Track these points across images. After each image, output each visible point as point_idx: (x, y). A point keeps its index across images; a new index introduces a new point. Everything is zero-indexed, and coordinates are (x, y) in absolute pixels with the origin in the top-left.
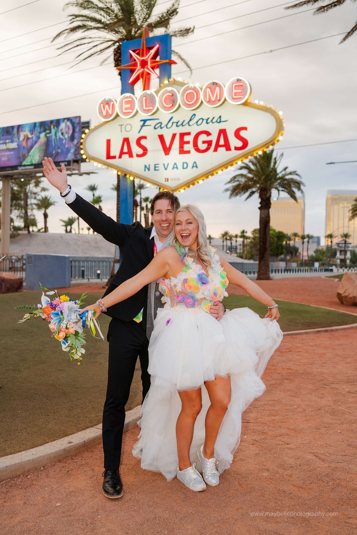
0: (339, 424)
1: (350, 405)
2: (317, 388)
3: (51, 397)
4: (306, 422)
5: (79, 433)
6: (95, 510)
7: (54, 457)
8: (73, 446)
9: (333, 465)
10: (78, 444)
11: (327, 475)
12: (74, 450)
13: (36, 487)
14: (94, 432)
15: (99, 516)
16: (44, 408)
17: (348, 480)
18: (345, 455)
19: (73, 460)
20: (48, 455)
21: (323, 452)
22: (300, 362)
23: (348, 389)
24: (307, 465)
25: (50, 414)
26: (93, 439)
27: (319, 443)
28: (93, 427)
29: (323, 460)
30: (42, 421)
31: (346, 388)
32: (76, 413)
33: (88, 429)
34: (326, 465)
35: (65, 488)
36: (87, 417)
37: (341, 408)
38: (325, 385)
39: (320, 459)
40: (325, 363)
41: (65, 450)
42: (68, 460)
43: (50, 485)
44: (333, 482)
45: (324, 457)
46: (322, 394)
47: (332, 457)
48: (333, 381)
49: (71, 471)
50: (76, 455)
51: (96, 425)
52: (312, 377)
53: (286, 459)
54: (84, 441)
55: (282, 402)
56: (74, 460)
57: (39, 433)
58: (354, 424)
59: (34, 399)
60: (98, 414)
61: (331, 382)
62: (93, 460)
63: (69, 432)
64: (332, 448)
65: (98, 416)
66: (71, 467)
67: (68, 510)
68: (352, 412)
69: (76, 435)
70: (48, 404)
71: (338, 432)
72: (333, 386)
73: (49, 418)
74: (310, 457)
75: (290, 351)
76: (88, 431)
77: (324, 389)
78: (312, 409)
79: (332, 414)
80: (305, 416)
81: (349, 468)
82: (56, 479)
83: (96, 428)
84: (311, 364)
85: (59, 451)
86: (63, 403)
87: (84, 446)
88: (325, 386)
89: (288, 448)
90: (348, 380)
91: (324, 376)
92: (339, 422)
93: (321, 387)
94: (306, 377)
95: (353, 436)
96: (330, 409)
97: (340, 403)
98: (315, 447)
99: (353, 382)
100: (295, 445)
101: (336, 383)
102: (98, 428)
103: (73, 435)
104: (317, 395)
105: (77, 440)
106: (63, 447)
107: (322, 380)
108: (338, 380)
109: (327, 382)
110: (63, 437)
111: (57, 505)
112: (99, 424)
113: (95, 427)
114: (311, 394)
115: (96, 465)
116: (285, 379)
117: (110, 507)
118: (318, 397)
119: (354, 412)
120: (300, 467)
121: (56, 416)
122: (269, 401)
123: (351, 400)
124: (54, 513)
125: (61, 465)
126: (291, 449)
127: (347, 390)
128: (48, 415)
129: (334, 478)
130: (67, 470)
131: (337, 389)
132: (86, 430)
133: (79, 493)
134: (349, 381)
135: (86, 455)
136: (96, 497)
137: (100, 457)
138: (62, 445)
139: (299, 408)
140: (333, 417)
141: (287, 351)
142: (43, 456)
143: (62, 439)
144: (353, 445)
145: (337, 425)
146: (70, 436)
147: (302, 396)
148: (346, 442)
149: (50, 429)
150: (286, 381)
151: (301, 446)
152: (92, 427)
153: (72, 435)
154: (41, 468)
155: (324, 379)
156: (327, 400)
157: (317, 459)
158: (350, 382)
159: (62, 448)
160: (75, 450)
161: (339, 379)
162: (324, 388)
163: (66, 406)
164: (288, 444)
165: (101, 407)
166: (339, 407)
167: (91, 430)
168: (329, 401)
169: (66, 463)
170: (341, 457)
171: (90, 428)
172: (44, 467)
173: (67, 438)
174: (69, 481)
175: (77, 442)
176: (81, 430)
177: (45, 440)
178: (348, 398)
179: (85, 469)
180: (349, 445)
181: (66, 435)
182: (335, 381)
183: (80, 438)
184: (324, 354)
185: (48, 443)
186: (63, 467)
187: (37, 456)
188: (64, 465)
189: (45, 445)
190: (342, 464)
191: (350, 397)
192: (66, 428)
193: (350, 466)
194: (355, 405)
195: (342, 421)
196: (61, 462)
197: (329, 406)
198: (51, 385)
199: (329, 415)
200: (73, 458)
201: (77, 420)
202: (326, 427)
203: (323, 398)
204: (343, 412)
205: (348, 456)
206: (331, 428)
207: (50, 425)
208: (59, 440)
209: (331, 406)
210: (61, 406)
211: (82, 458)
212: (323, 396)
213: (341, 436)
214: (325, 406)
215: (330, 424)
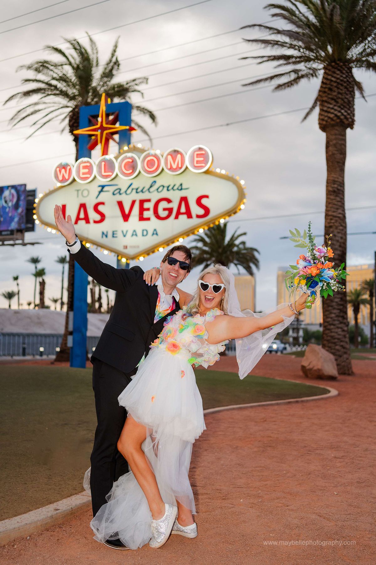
0: (333, 487)
1: (339, 469)
2: (302, 454)
3: (24, 466)
4: (299, 486)
5: (64, 500)
7: (41, 525)
8: (60, 513)
9: (340, 523)
10: (65, 511)
13: (26, 556)
14: (80, 499)
16: (19, 476)
17: (358, 537)
18: (349, 514)
20: (34, 522)
21: (325, 512)
22: (278, 431)
23: (333, 454)
24: (313, 524)
25: (27, 482)
26: (81, 506)
27: (319, 504)
28: (78, 494)
29: (328, 519)
30: (19, 489)
31: (331, 454)
32: (55, 480)
33: (73, 496)
34: (332, 524)
35: (59, 557)
36: (69, 485)
37: (332, 472)
38: (309, 451)
39: (324, 518)
40: (303, 431)
41: (52, 517)
42: (56, 528)
43: (41, 554)
45: (328, 516)
46: (308, 460)
47: (337, 516)
48: (317, 448)
49: (61, 539)
50: (63, 524)
51: (81, 492)
52: (295, 443)
53: (289, 519)
54: (72, 508)
55: (270, 468)
56: (62, 528)
57: (20, 501)
58: (348, 487)
59: (6, 468)
61: (315, 448)
62: (83, 527)
63: (53, 500)
64: (333, 508)
66: (61, 536)
68: (343, 476)
69: (61, 502)
70: (22, 473)
71: (334, 494)
72: (317, 452)
73: (28, 487)
74: (314, 516)
75: (265, 421)
76: (73, 498)
77: (308, 455)
78: (302, 474)
79: (323, 478)
80: (297, 481)
81: (357, 526)
82: (46, 548)
84: (290, 433)
85: (46, 518)
86: (39, 471)
87: (72, 514)
88: (309, 452)
89: (289, 510)
90: (332, 446)
91: (306, 442)
92: (333, 485)
93: (306, 453)
94: (289, 444)
95: (351, 497)
96: (320, 473)
97: (329, 468)
98: (316, 508)
100: (295, 506)
101: (320, 449)
102: (83, 495)
103: (58, 502)
104: (303, 461)
105: (64, 507)
106: (49, 514)
107: (305, 447)
108: (322, 447)
109: (311, 448)
110: (47, 505)
113: (80, 494)
114: (298, 460)
115: (87, 533)
116: (267, 446)
118: (305, 462)
119: (345, 476)
120: (307, 527)
121: (34, 484)
122: (256, 467)
123: (339, 465)
125: (49, 533)
126: (292, 510)
127: (332, 455)
128: (26, 484)
129: (344, 535)
130: (57, 539)
131: (322, 454)
132: (71, 497)
133: (75, 560)
135: (75, 523)
138: (48, 512)
139: (288, 473)
140: (326, 481)
141: (262, 420)
142: (29, 524)
143: (47, 506)
144: (353, 505)
145: (332, 488)
146: (55, 504)
147: (289, 462)
148: (345, 502)
149: (31, 497)
150: (269, 449)
151: (301, 508)
152: (76, 494)
153: (56, 502)
154: (27, 538)
155: (307, 445)
156: (315, 466)
157: (322, 519)
158: (334, 448)
159: (49, 516)
160: (63, 518)
161: (322, 445)
162: (309, 454)
163: (43, 474)
164: (288, 506)
165: (81, 474)
166: (329, 472)
167: (76, 497)
168: (317, 466)
169: (54, 531)
170: (345, 516)
171: (75, 495)
172: (30, 536)
174: (62, 549)
175: (64, 509)
176: (65, 498)
177: (28, 508)
179: (76, 537)
180: (350, 505)
181: (51, 503)
182: (319, 448)
183: (66, 505)
184: (301, 423)
185: (32, 510)
186: (52, 536)
187: (23, 523)
188: (52, 533)
189: (29, 512)
190: (348, 522)
191: (337, 462)
192: (48, 495)
193: (357, 524)
194: (344, 469)
195: (336, 484)
196: (48, 531)
197: (318, 471)
198: (21, 454)
199: (320, 479)
200: (61, 526)
201: (59, 487)
202: (321, 490)
203: (310, 463)
204: (334, 476)
205: (352, 514)
206: (326, 491)
207: (30, 493)
208: (44, 507)
209: (320, 471)
210: (38, 474)
211: (71, 526)
212: (310, 462)
213: (339, 498)
214: (314, 470)
215: (324, 487)
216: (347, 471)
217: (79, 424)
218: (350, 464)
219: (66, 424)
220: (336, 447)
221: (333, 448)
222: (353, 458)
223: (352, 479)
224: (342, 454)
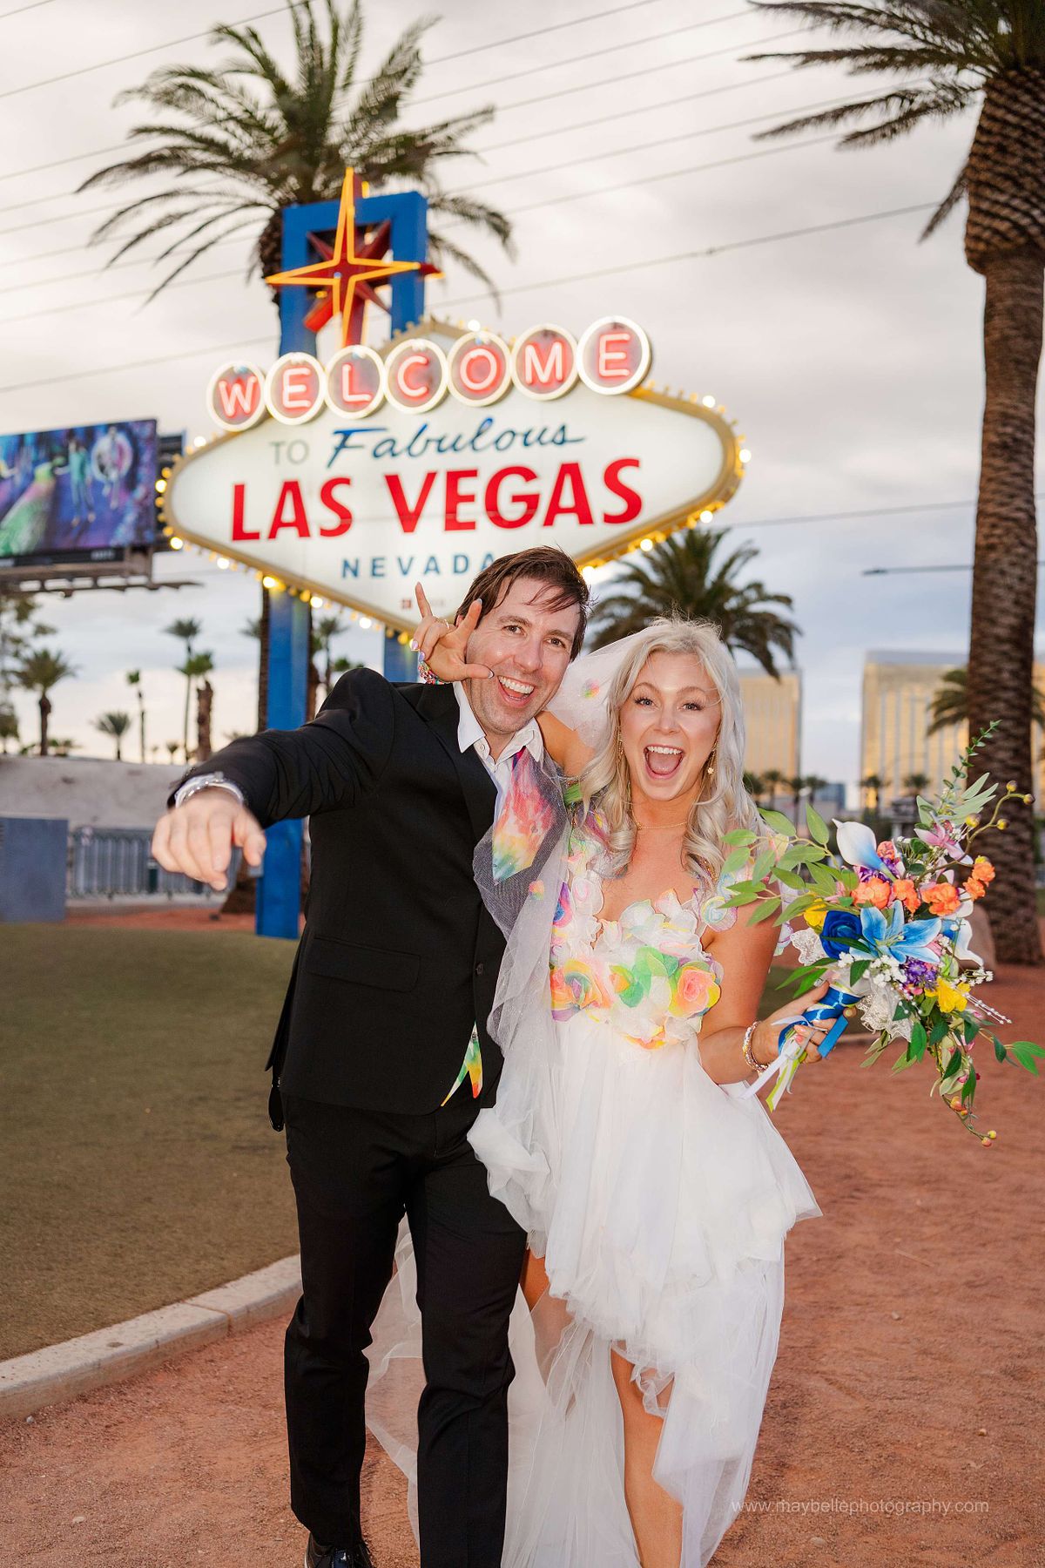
0: (895, 1296)
1: (927, 1245)
2: (834, 1198)
3: (57, 1218)
4: (802, 1290)
5: (141, 1317)
6: (188, 1533)
7: (68, 1386)
8: (123, 1354)
9: (879, 1405)
10: (137, 1349)
11: (861, 1433)
12: (128, 1366)
13: (12, 1471)
14: (185, 1315)
15: (199, 1551)
16: (36, 1248)
17: (919, 1445)
18: (912, 1379)
19: (123, 1397)
20: (49, 1379)
21: (848, 1370)
22: (787, 1128)
23: (922, 1201)
25: (53, 1265)
26: (183, 1336)
27: (839, 1346)
28: (184, 1303)
29: (850, 1392)
30: (30, 1284)
31: (918, 1198)
32: (131, 1262)
33: (168, 1307)
34: (857, 1405)
35: (99, 1475)
36: (164, 1274)
37: (903, 1253)
38: (858, 1190)
39: (840, 1388)
40: (856, 1130)
41: (98, 1366)
42: (107, 1395)
43: (53, 1466)
44: (878, 1450)
45: (853, 1384)
46: (847, 1214)
47: (876, 1384)
48: (881, 1180)
49: (115, 1425)
50: (131, 1382)
51: (194, 1295)
52: (822, 1166)
54: (157, 1342)
56: (125, 1394)
57: (22, 1319)
58: (936, 1297)
59: (7, 1223)
60: (197, 1267)
61: (874, 1183)
62: (183, 1394)
63: (112, 1317)
64: (876, 1359)
65: (197, 1271)
66: (117, 1415)
67: (107, 1535)
68: (932, 1265)
69: (131, 1323)
70: (48, 1238)
71: (891, 1317)
72: (880, 1192)
73: (53, 1277)
74: (812, 1383)
76: (168, 1311)
77: (852, 1200)
78: (821, 1256)
79: (875, 1270)
80: (800, 1275)
81: (924, 1414)
82: (72, 1449)
83: (193, 1305)
85: (81, 1368)
86: (94, 1234)
87: (156, 1356)
88: (856, 1194)
90: (923, 1175)
91: (854, 1164)
92: (895, 1291)
95: (936, 1327)
96: (869, 1256)
97: (898, 1240)
98: (826, 1357)
99: (935, 1182)
101: (887, 1186)
102: (198, 1306)
103: (123, 1324)
105: (136, 1337)
106: (92, 1358)
107: (848, 1177)
108: (894, 1178)
109: (862, 1181)
110: (94, 1330)
111: (74, 1520)
112: (202, 1292)
113: (188, 1301)
115: (190, 1410)
117: (233, 1526)
118: (837, 1222)
119: (939, 1264)
120: (785, 1411)
121: (72, 1271)
123: (928, 1231)
124: (64, 1544)
125: (86, 1408)
127: (919, 1203)
128: (50, 1269)
129: (882, 1440)
130: (105, 1423)
131: (890, 1200)
132: (162, 1310)
133: (140, 1486)
134: (925, 1179)
135: (163, 1380)
136: (191, 1498)
137: (202, 1387)
138: (90, 1351)
140: (880, 1278)
142: (35, 1383)
143: (91, 1335)
144: (934, 1350)
145: (891, 1298)
146: (116, 1328)
148: (915, 1343)
149: (56, 1306)
151: (786, 1355)
152: (178, 1301)
153: (119, 1322)
154: (25, 1420)
155: (853, 1173)
156: (861, 1232)
157: (832, 1390)
158: (928, 1182)
159: (90, 1361)
160: (130, 1367)
161: (897, 1175)
162: (853, 1197)
163: (104, 1242)
166: (896, 1251)
167: (177, 1310)
168: (868, 1233)
170: (900, 1384)
171: (175, 1305)
172: (34, 1415)
173: (104, 1331)
174: (111, 1453)
175: (136, 1343)
176: (147, 1311)
177: (40, 1338)
178: (922, 1226)
179: (157, 1420)
180: (925, 1352)
181: (104, 1325)
182: (888, 1180)
183: (143, 1332)
184: (856, 1106)
185: (48, 1345)
186: (93, 1415)
187: (17, 1381)
188: (95, 1408)
189: (41, 1351)
190: (903, 1401)
191: (927, 1223)
192: (102, 1303)
193: (927, 1408)
194: (941, 1245)
195: (905, 1287)
196: (86, 1401)
197: (867, 1248)
198: (59, 1185)
199: (866, 1273)
200: (124, 1389)
201: (134, 1282)
202: (858, 1305)
203: (851, 1225)
204: (907, 1264)
205: (922, 1380)
206: (873, 1306)
207: (56, 1296)
208: (83, 1337)
209: (873, 1248)
210: (88, 1243)
211: (149, 1390)
212: (851, 1221)
213: (902, 1328)
214: (857, 1246)
215: (871, 1296)
216: (949, 1250)
217: (238, 1099)
218: (963, 1231)
219: (201, 1099)
220: (933, 1179)
221: (924, 1183)
222: (973, 1213)
223: (956, 1274)
224: (945, 1199)
